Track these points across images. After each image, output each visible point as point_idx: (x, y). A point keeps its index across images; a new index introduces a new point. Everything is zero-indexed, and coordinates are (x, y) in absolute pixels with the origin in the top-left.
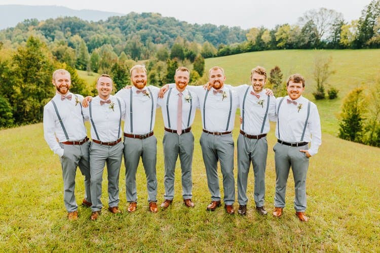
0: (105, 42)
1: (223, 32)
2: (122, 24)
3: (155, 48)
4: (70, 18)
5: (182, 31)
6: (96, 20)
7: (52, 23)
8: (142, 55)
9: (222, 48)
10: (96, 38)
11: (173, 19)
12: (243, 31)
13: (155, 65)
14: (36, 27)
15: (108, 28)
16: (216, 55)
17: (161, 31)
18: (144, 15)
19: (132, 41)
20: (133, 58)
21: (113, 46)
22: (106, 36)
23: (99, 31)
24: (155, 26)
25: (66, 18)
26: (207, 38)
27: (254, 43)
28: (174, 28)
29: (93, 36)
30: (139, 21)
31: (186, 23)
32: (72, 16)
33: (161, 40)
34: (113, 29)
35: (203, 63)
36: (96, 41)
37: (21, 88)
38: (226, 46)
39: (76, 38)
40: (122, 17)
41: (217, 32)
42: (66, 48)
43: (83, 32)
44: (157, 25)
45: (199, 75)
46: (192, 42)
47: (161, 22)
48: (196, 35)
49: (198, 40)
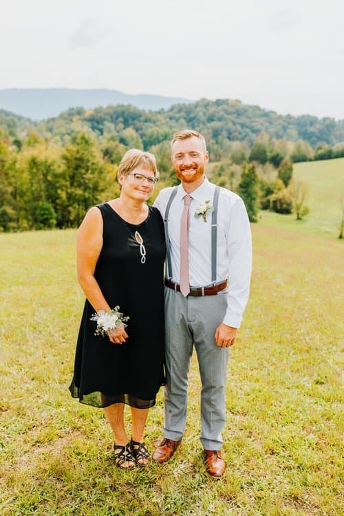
0: (165, 138)
1: (327, 127)
2: (188, 114)
3: (230, 147)
4: (122, 106)
5: (267, 124)
6: (156, 109)
7: (101, 112)
8: (212, 156)
9: (320, 148)
10: (155, 133)
11: (257, 108)
13: (227, 170)
14: (82, 117)
15: (171, 118)
16: (313, 158)
17: (240, 124)
18: (219, 102)
22: (167, 130)
23: (158, 123)
24: (232, 117)
25: (118, 106)
26: (305, 135)
28: (257, 119)
29: (151, 130)
30: (212, 110)
31: (275, 113)
32: (125, 103)
33: (239, 136)
34: (177, 120)
35: (291, 169)
36: (155, 137)
37: (67, 193)
38: (327, 146)
39: (130, 132)
40: (189, 105)
41: (318, 126)
42: (117, 146)
43: (138, 124)
44: (236, 116)
45: (283, 186)
46: (280, 140)
47: (240, 111)
48: (288, 130)
49: (289, 136)
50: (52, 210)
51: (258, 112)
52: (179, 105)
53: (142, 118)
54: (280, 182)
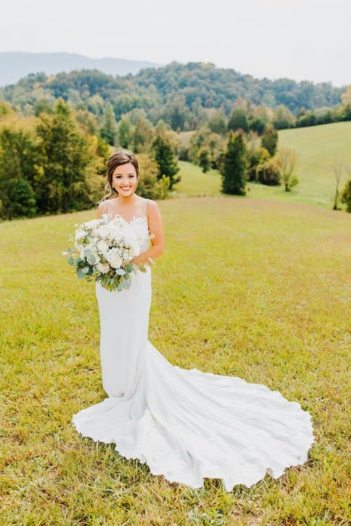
0: (135, 105)
1: (305, 91)
2: (158, 79)
3: (205, 114)
4: (88, 71)
5: (243, 89)
6: (123, 74)
7: (64, 78)
8: (186, 124)
9: (303, 114)
10: (124, 100)
11: (232, 71)
12: (336, 89)
13: (206, 139)
14: (43, 84)
15: (140, 84)
16: (294, 125)
17: (214, 89)
18: (191, 66)
19: (173, 104)
20: (174, 128)
21: (146, 112)
22: (136, 97)
23: (127, 90)
24: (206, 82)
25: (83, 71)
26: (281, 100)
28: (232, 84)
29: (120, 97)
30: (183, 74)
31: (251, 77)
32: (91, 68)
33: (214, 103)
34: (147, 86)
35: (276, 137)
36: (124, 104)
37: (44, 168)
38: (309, 112)
39: (96, 100)
40: (160, 69)
41: (296, 91)
43: (106, 91)
44: (209, 80)
45: (269, 155)
46: (259, 106)
47: (214, 76)
48: (265, 95)
49: (267, 102)
51: (233, 76)
52: (148, 69)
53: (109, 84)
54: (266, 152)
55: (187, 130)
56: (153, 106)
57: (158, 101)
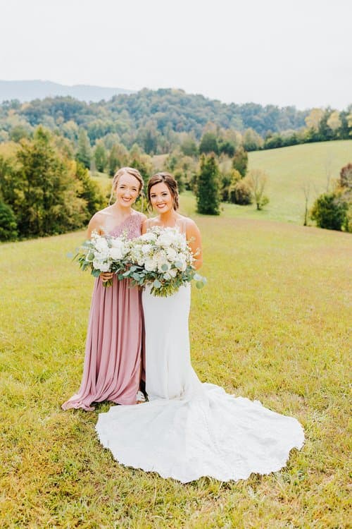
0: (109, 130)
1: (271, 115)
2: (130, 104)
3: (177, 138)
4: (62, 98)
5: (212, 113)
6: (96, 100)
7: (38, 105)
8: (159, 148)
9: (270, 137)
10: (98, 126)
11: (201, 97)
12: (300, 113)
13: (179, 162)
14: (18, 111)
15: (113, 110)
16: (262, 147)
17: (184, 114)
18: (161, 92)
19: (145, 128)
20: (147, 151)
21: (120, 136)
22: (110, 122)
23: (100, 115)
24: (176, 107)
25: (57, 98)
26: (249, 123)
27: (317, 131)
28: (202, 109)
29: (94, 122)
30: (155, 100)
31: (219, 102)
32: (65, 95)
33: (185, 127)
34: (119, 112)
35: (246, 158)
36: (97, 129)
37: (25, 192)
38: (275, 135)
39: (71, 125)
40: (131, 95)
41: (262, 114)
42: (62, 140)
43: (80, 117)
44: (179, 105)
45: (240, 176)
46: (228, 130)
47: (184, 101)
48: (233, 119)
49: (236, 125)
50: (12, 212)
51: (202, 101)
52: (120, 95)
54: (237, 173)
55: (160, 154)
56: (126, 131)
57: (131, 126)
